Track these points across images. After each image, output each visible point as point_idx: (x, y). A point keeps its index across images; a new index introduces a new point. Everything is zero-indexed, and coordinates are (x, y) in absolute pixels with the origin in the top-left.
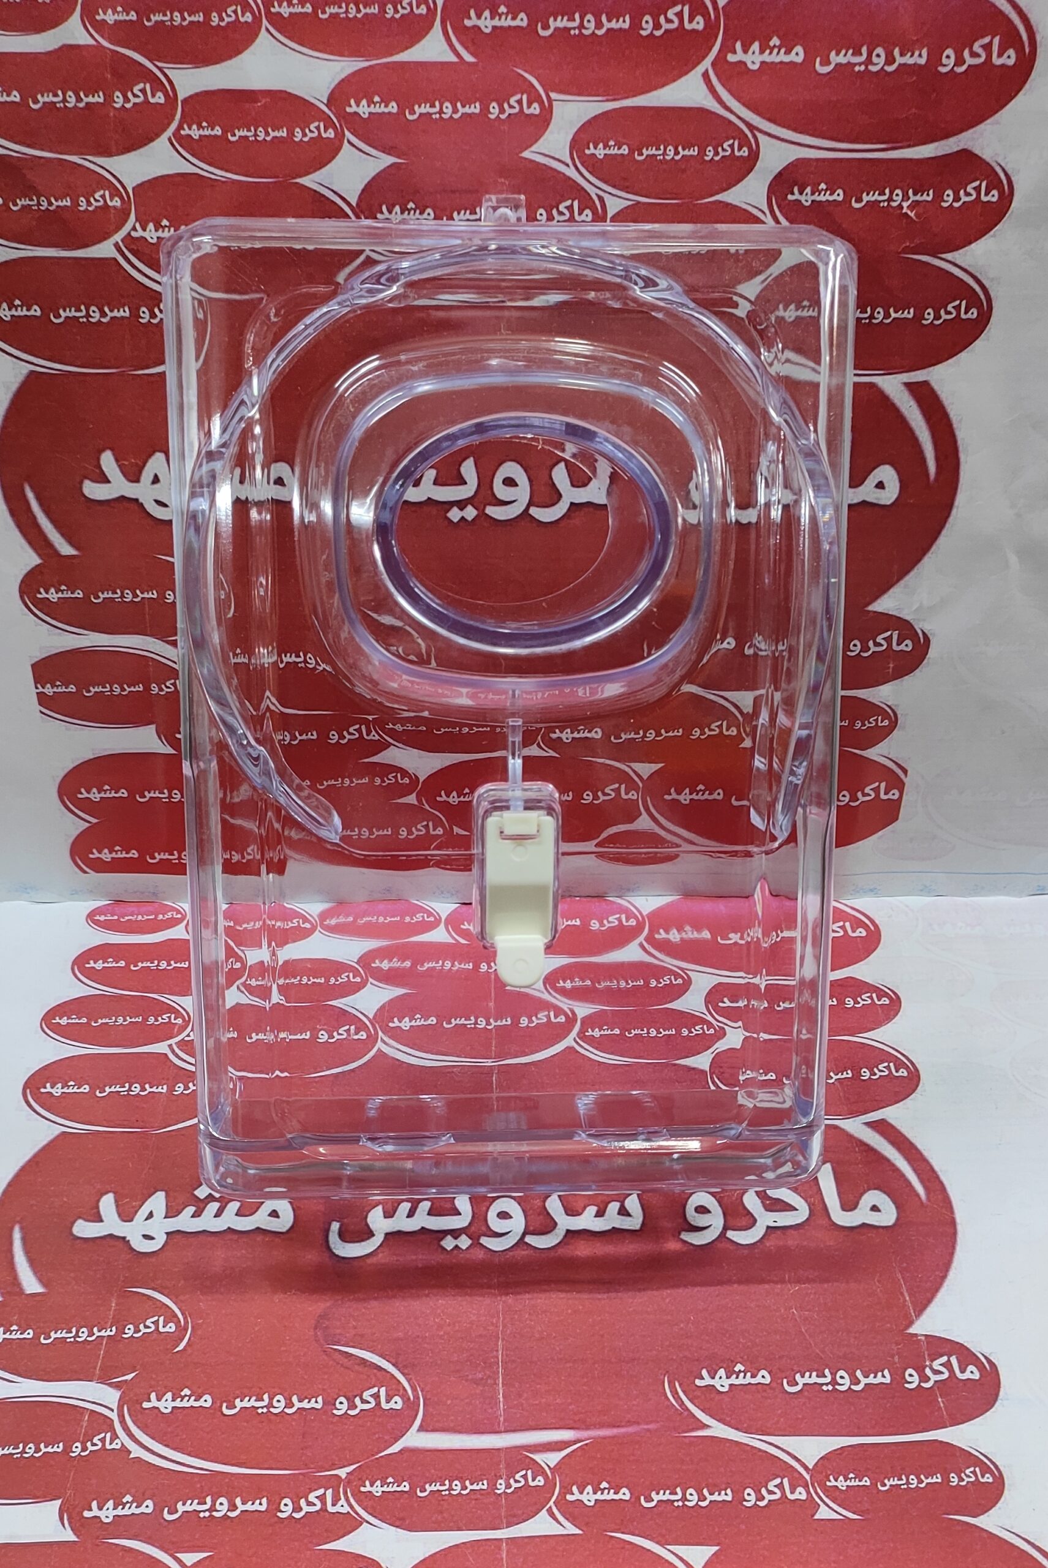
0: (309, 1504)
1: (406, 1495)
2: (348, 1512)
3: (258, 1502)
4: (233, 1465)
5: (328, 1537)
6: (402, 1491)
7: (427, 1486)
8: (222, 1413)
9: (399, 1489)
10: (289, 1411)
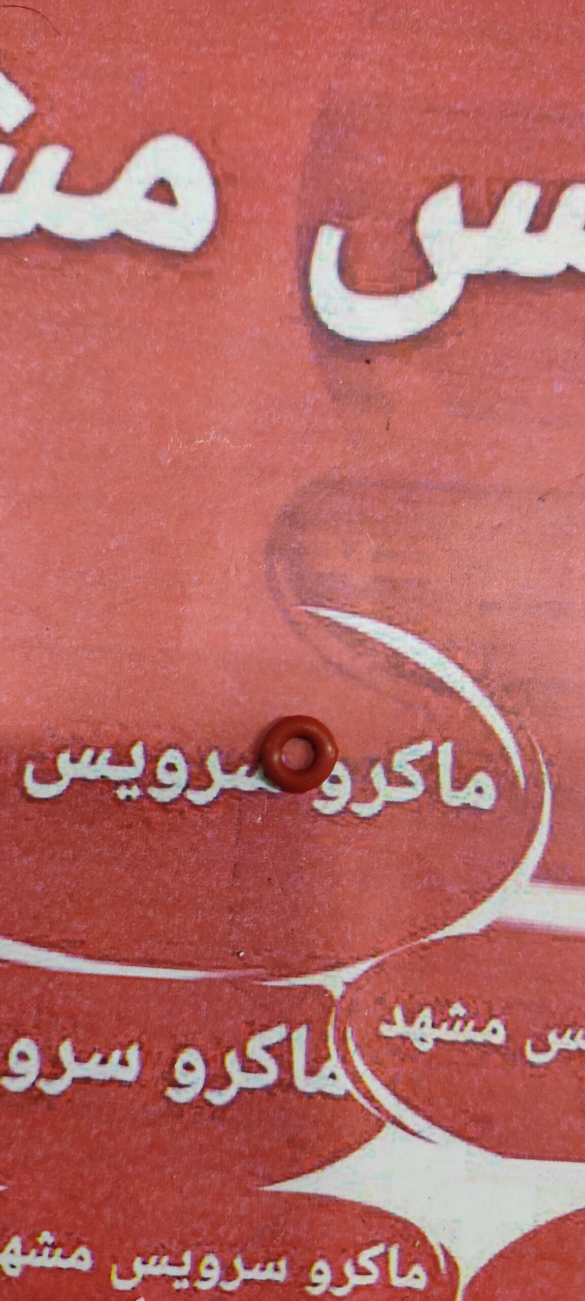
0: (250, 1066)
1: (496, 1057)
2: (348, 1095)
3: (116, 1055)
4: (52, 946)
5: (295, 1160)
6: (487, 1044)
7: (552, 1037)
8: (23, 790)
9: (479, 1037)
10: (199, 798)
